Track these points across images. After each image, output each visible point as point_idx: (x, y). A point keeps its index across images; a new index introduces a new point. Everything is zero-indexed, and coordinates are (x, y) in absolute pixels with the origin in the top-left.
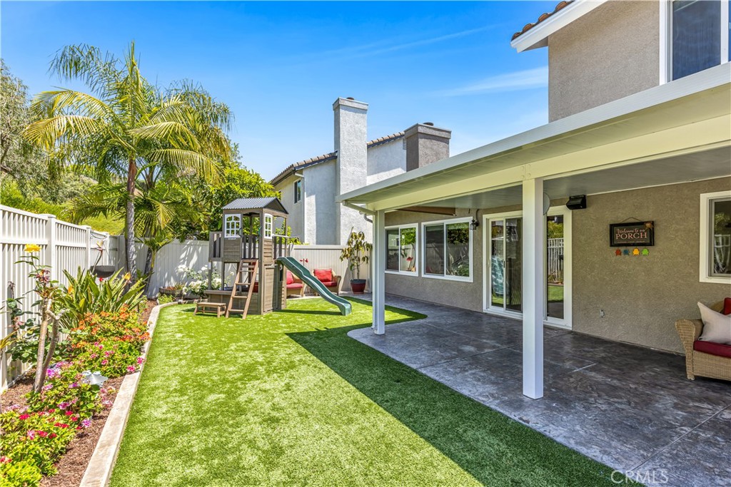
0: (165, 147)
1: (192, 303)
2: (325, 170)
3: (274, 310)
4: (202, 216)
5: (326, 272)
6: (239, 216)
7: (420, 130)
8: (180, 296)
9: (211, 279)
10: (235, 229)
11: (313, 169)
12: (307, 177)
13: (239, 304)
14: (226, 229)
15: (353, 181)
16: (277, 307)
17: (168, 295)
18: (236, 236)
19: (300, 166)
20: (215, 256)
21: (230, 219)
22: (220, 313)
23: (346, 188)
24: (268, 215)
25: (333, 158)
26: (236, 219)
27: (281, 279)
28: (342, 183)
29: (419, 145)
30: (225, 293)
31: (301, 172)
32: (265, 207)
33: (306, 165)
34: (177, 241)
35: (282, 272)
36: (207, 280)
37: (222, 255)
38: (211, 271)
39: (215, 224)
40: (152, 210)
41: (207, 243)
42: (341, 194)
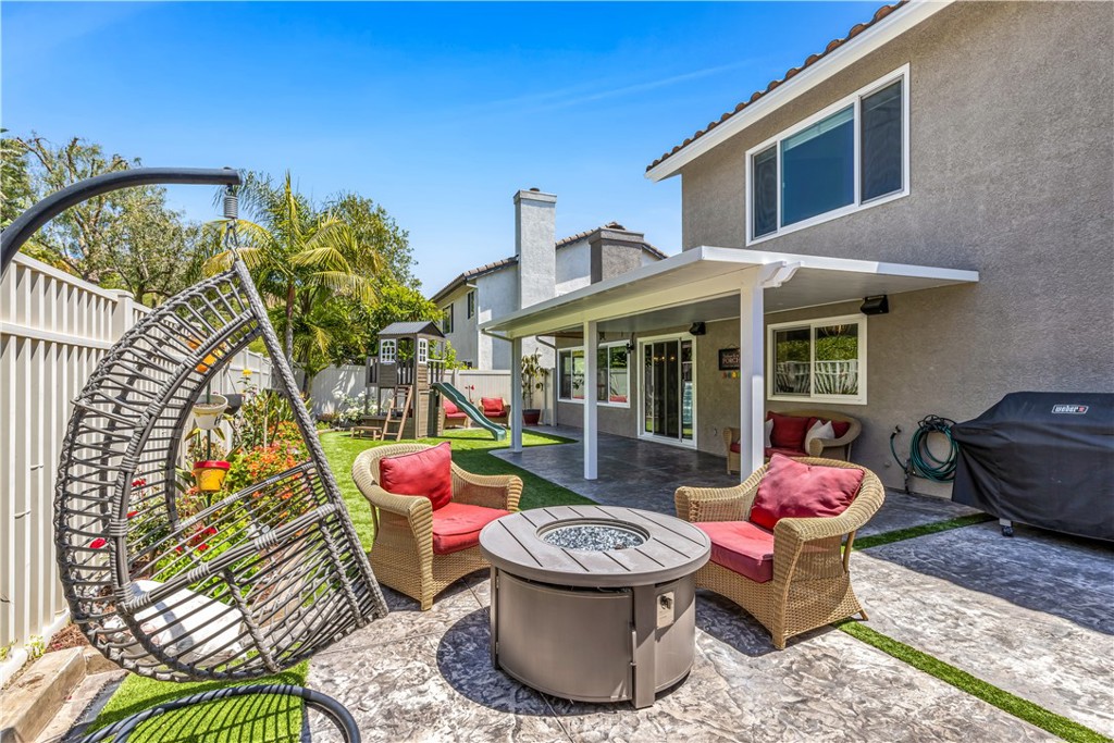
0: (322, 270)
1: (349, 430)
2: (503, 280)
3: (428, 436)
4: (359, 338)
5: (496, 400)
6: (394, 341)
7: (604, 235)
8: (337, 423)
9: (367, 407)
10: (391, 354)
11: (488, 278)
12: (482, 288)
13: (393, 427)
14: (382, 354)
15: (538, 291)
16: (432, 433)
17: (325, 422)
18: (391, 361)
19: (472, 275)
20: (371, 381)
21: (385, 344)
22: (375, 436)
23: (529, 300)
24: (422, 339)
25: (513, 264)
26: (392, 344)
27: (437, 404)
28: (524, 294)
29: (603, 254)
30: (380, 418)
31: (474, 282)
32: (419, 332)
33: (481, 274)
34: (333, 366)
35: (438, 398)
36: (364, 407)
37: (378, 380)
38: (367, 397)
39: (372, 347)
40: (308, 334)
41: (364, 368)
42: (523, 307)
